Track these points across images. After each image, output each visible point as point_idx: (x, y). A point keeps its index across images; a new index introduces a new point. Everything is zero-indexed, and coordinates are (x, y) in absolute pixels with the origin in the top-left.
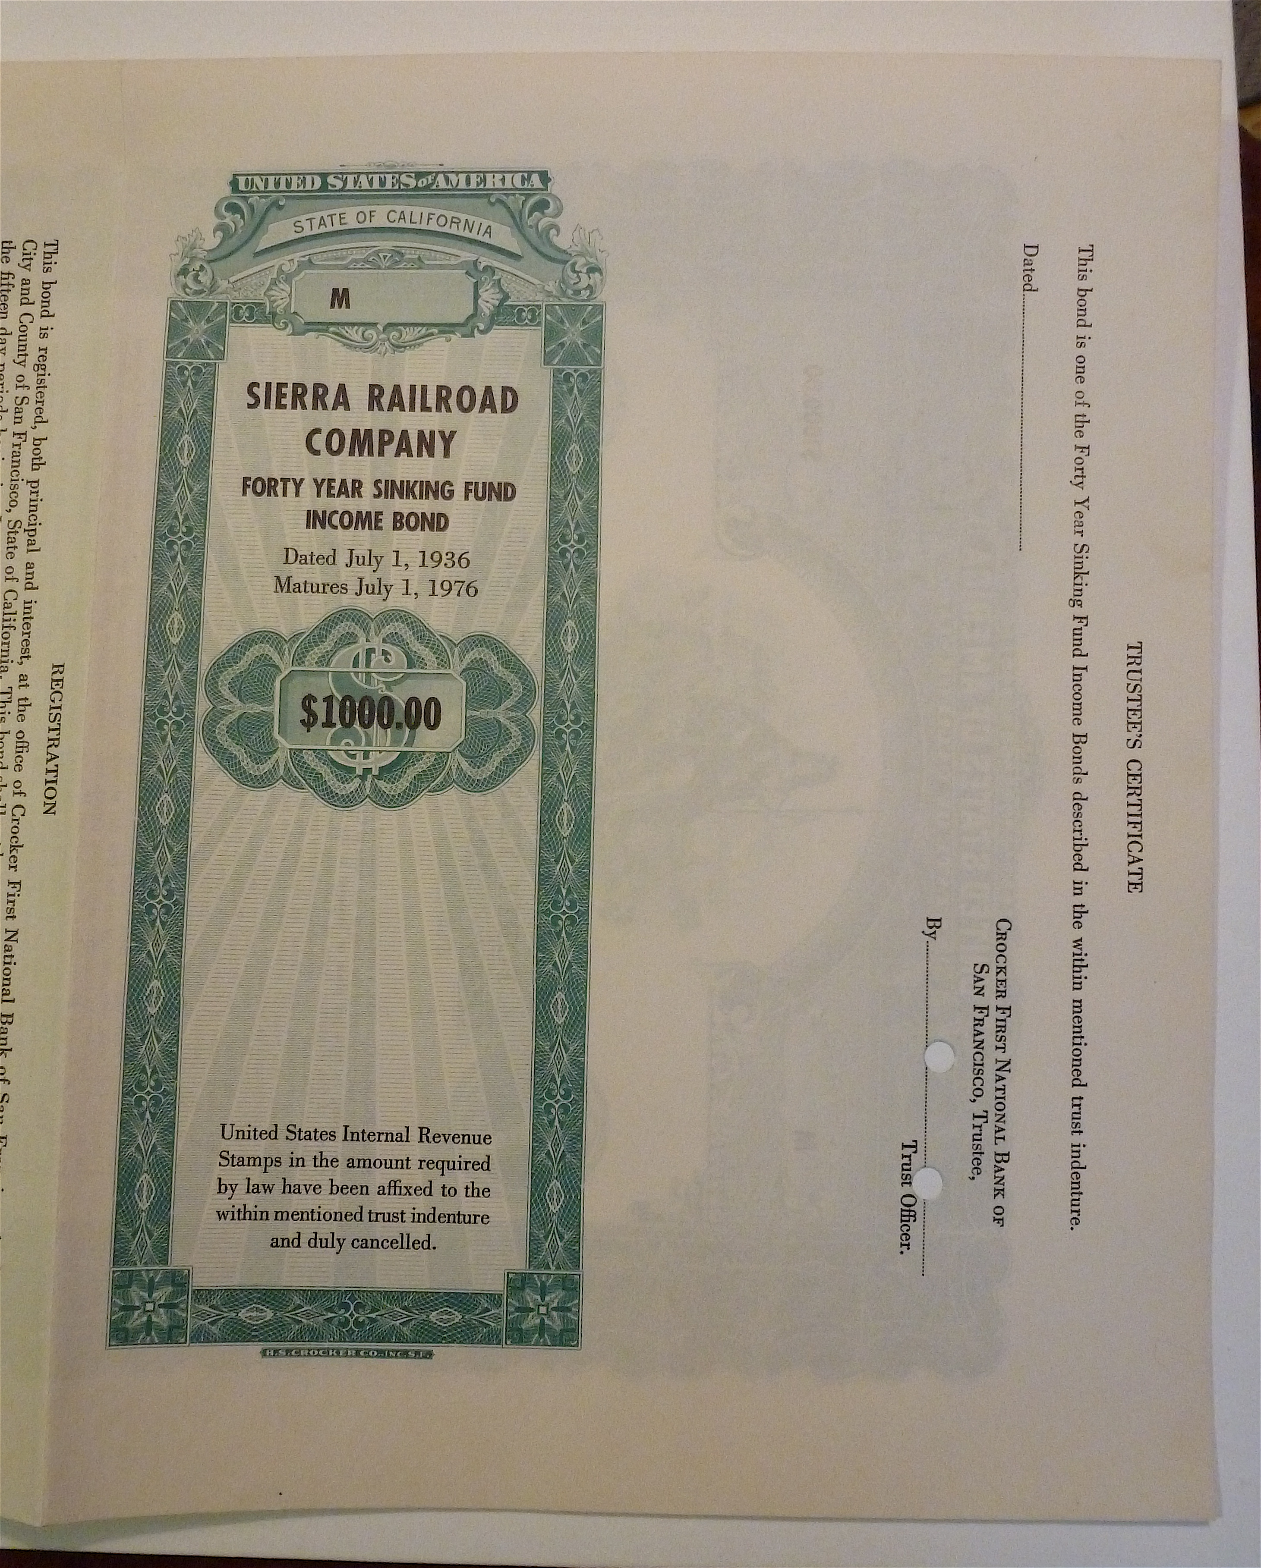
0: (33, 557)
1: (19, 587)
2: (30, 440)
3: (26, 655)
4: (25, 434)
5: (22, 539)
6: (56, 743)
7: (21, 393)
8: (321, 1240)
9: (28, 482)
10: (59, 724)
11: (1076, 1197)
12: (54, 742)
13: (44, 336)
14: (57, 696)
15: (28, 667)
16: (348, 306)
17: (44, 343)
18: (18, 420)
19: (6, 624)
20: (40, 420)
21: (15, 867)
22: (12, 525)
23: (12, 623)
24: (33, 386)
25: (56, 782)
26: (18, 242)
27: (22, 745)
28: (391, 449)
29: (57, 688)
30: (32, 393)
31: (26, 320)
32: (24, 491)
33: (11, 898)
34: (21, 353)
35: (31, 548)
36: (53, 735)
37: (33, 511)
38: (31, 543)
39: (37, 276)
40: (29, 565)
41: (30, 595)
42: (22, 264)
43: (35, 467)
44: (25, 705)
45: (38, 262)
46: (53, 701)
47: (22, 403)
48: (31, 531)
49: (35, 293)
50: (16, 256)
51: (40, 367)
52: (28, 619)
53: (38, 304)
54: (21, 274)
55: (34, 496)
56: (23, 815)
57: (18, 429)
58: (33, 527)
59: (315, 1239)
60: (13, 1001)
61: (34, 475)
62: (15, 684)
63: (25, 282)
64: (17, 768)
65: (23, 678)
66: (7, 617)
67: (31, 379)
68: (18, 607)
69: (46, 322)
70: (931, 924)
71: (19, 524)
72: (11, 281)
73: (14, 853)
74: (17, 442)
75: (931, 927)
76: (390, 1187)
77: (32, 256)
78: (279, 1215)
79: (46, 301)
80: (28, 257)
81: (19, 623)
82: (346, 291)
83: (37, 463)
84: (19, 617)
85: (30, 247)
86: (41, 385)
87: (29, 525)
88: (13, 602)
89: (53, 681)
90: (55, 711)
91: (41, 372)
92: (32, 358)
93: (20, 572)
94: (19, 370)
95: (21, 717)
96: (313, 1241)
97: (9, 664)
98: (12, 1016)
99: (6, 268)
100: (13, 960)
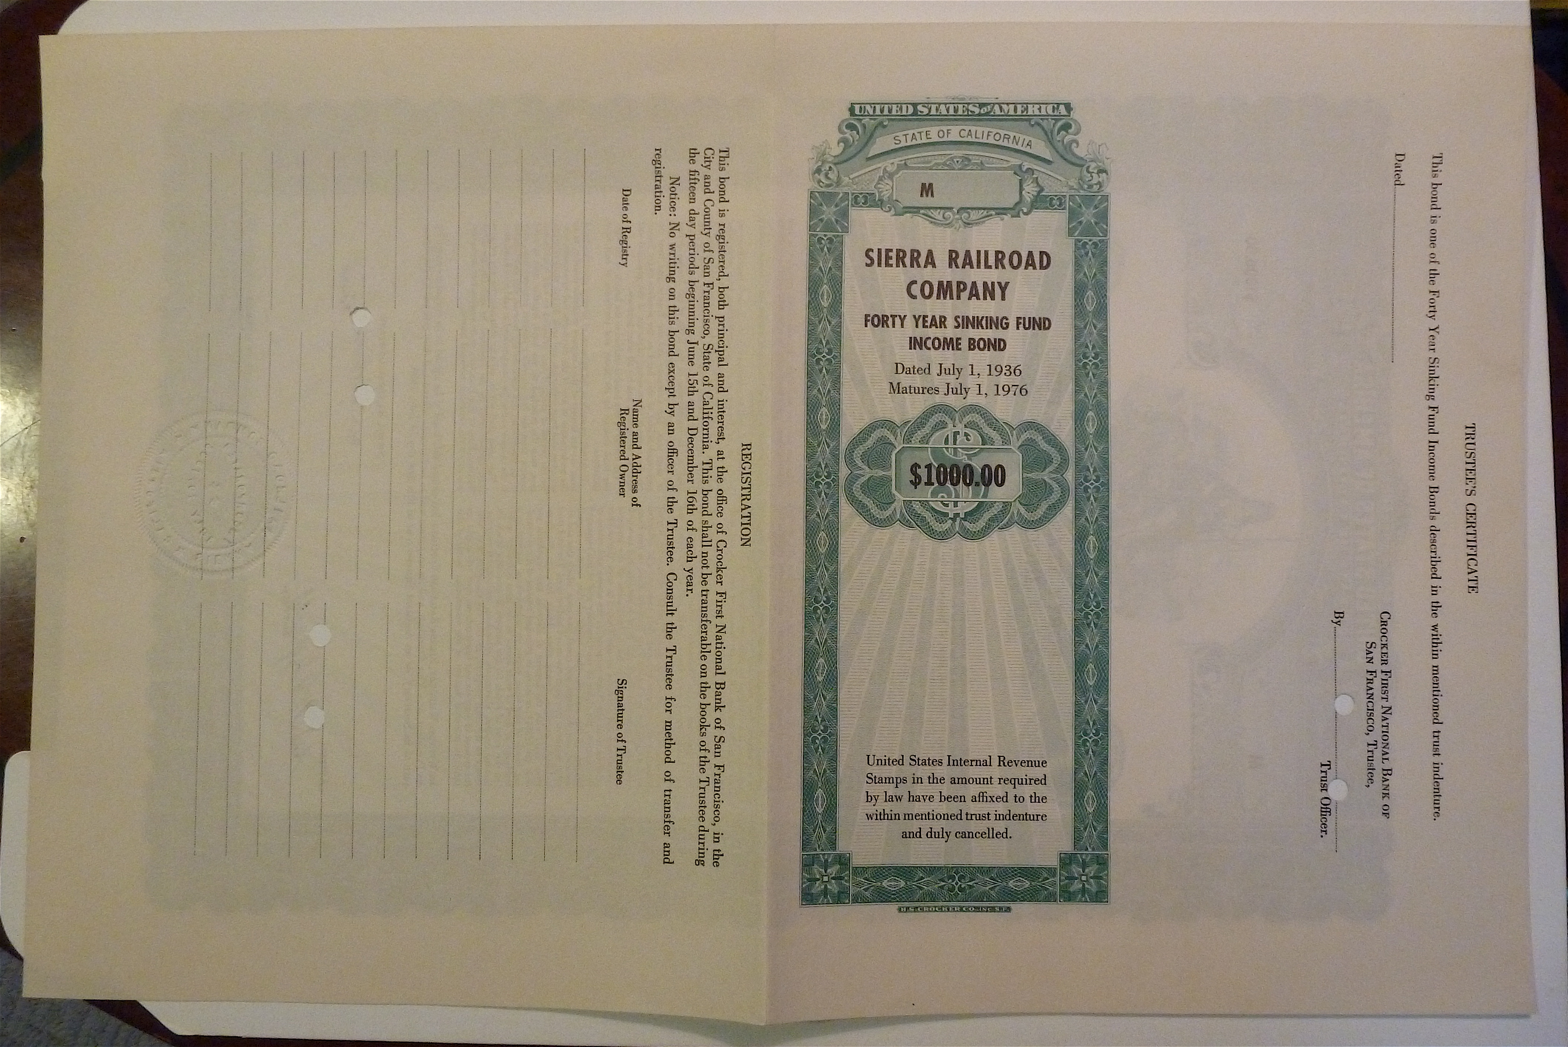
0: (722, 370)
1: (714, 390)
2: (716, 288)
3: (721, 437)
4: (712, 284)
5: (714, 357)
6: (748, 497)
7: (708, 255)
8: (935, 832)
9: (716, 317)
10: (750, 485)
11: (1437, 798)
12: (746, 497)
13: (722, 216)
14: (747, 465)
15: (722, 445)
16: (932, 195)
17: (722, 220)
18: (707, 275)
19: (706, 416)
20: (722, 274)
21: (721, 582)
22: (706, 347)
23: (710, 415)
24: (716, 250)
25: (750, 524)
26: (701, 150)
27: (722, 498)
28: (965, 295)
29: (747, 460)
30: (715, 256)
31: (709, 204)
32: (714, 324)
33: (719, 604)
34: (706, 227)
35: (721, 363)
36: (745, 492)
37: (721, 338)
38: (721, 360)
39: (715, 174)
40: (721, 376)
41: (722, 396)
42: (704, 165)
43: (720, 307)
44: (722, 471)
45: (715, 164)
46: (744, 469)
47: (709, 262)
48: (720, 351)
49: (715, 186)
50: (699, 159)
51: (720, 237)
52: (721, 411)
53: (717, 193)
54: (703, 171)
55: (721, 328)
56: (725, 547)
57: (707, 280)
58: (721, 349)
59: (931, 832)
60: (724, 673)
61: (721, 313)
62: (714, 456)
63: (707, 177)
64: (719, 515)
65: (720, 453)
66: (705, 411)
67: (715, 245)
68: (713, 404)
69: (723, 206)
70: (1337, 615)
71: (711, 347)
72: (696, 176)
73: (720, 573)
74: (707, 289)
75: (1337, 618)
76: (979, 796)
77: (711, 159)
78: (907, 816)
79: (722, 191)
80: (708, 160)
81: (715, 415)
82: (931, 185)
83: (722, 305)
84: (715, 410)
85: (709, 152)
86: (722, 251)
87: (719, 347)
88: (710, 401)
89: (743, 455)
90: (746, 476)
91: (721, 241)
92: (715, 231)
93: (714, 380)
94: (705, 239)
95: (720, 479)
96: (929, 834)
97: (709, 444)
98: (724, 684)
99: (693, 167)
100: (723, 646)
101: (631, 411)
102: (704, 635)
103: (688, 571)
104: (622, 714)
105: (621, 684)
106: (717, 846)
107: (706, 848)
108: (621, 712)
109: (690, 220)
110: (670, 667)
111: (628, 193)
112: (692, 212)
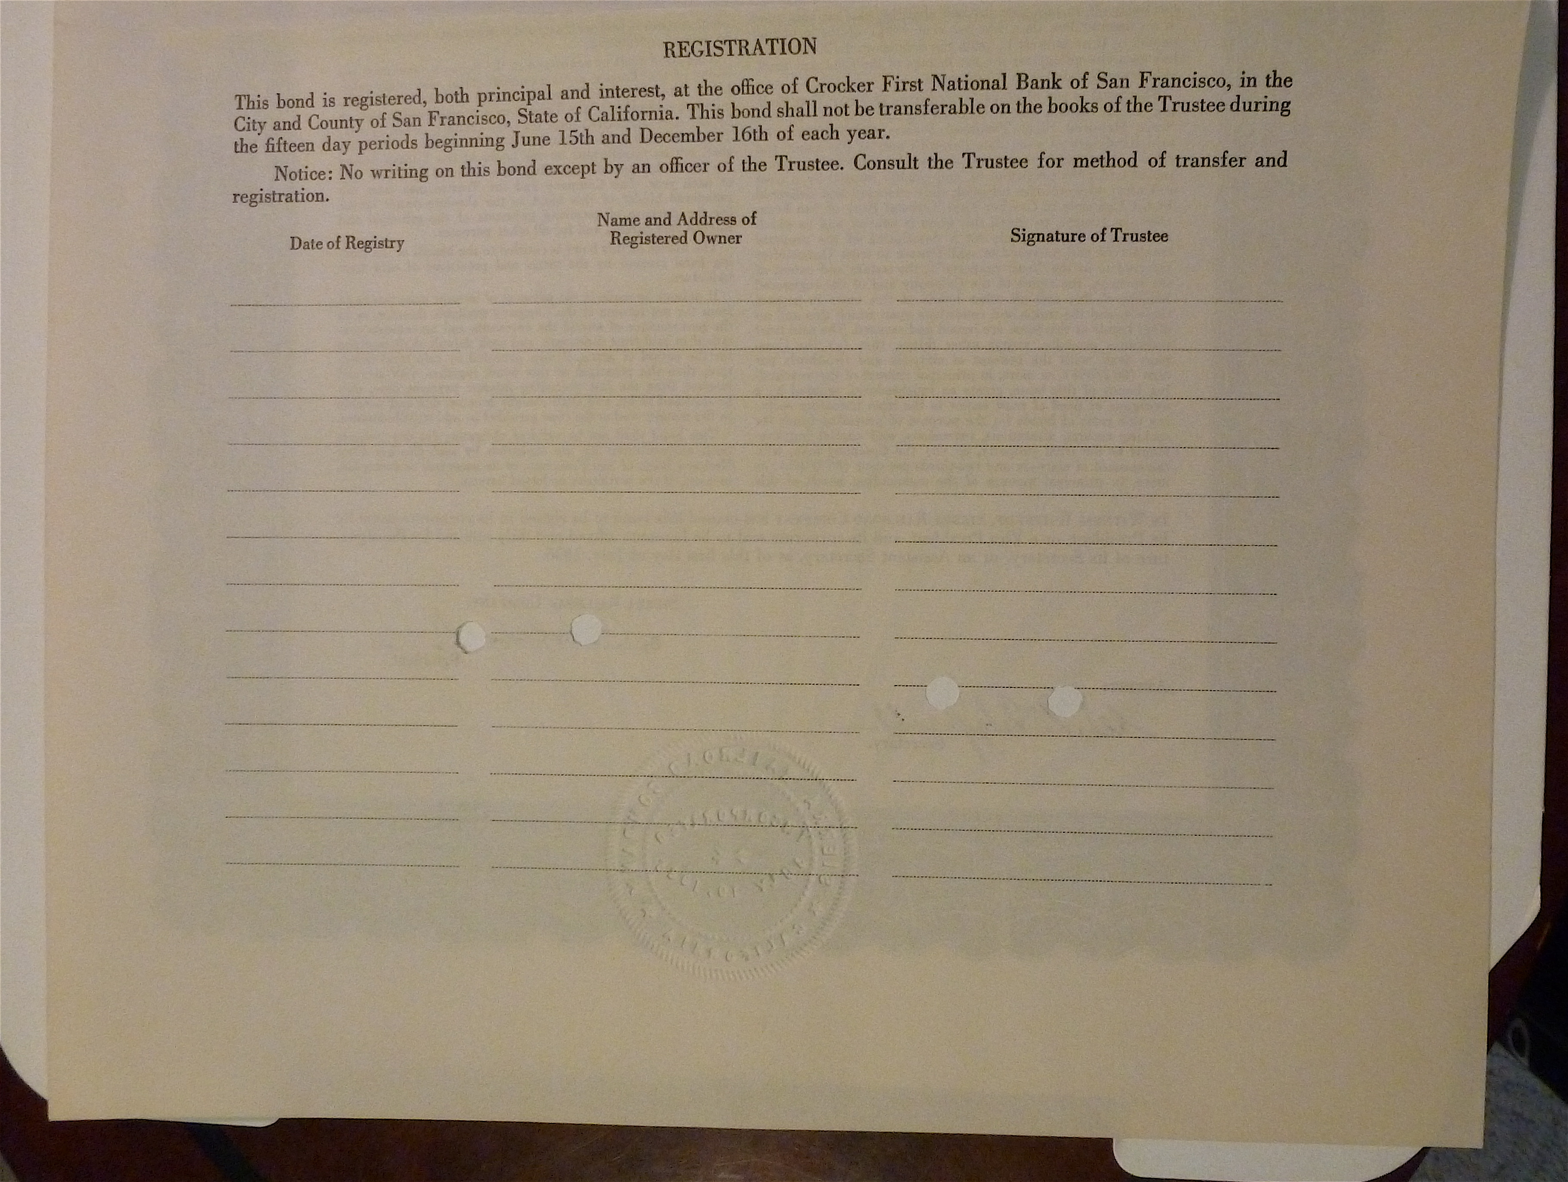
0: (556, 92)
1: (585, 104)
2: (438, 107)
3: (654, 91)
4: (431, 112)
5: (538, 107)
6: (744, 44)
7: (389, 121)
9: (480, 105)
10: (725, 41)
12: (744, 48)
13: (332, 101)
14: (697, 47)
15: (667, 88)
17: (340, 101)
18: (416, 122)
19: (623, 116)
20: (417, 98)
21: (869, 84)
22: (523, 119)
23: (623, 109)
24: (382, 108)
25: (783, 40)
26: (236, 136)
27: (745, 87)
29: (689, 49)
30: (390, 109)
31: (315, 122)
32: (490, 108)
33: (901, 87)
34: (349, 125)
35: (546, 96)
36: (736, 48)
37: (509, 97)
38: (541, 96)
39: (273, 115)
40: (564, 95)
41: (594, 92)
42: (259, 130)
43: (465, 99)
44: (705, 89)
45: (257, 115)
46: (702, 52)
47: (399, 119)
48: (529, 96)
49: (289, 115)
50: (250, 137)
51: (362, 102)
52: (618, 92)
53: (300, 111)
54: (268, 132)
55: (494, 97)
56: (816, 79)
57: (425, 120)
58: (526, 95)
60: (1004, 75)
61: (474, 99)
62: (685, 100)
63: (277, 127)
64: (769, 91)
65: (678, 93)
66: (616, 117)
67: (375, 111)
68: (605, 105)
69: (318, 101)
71: (522, 112)
72: (275, 142)
73: (855, 87)
74: (439, 120)
77: (251, 121)
79: (297, 103)
80: (251, 125)
81: (622, 102)
83: (461, 96)
84: (615, 102)
85: (241, 124)
86: (383, 100)
87: (523, 99)
88: (602, 110)
89: (681, 55)
90: (713, 50)
91: (369, 102)
92: (354, 112)
93: (570, 105)
94: (366, 125)
95: (717, 90)
97: (664, 110)
98: (1019, 75)
99: (262, 147)
100: (963, 78)
101: (615, 228)
102: (946, 110)
103: (852, 137)
104: (1063, 235)
105: (1019, 236)
106: (1261, 81)
107: (1264, 100)
108: (1060, 237)
109: (339, 149)
110: (995, 162)
111: (297, 241)
112: (326, 147)
